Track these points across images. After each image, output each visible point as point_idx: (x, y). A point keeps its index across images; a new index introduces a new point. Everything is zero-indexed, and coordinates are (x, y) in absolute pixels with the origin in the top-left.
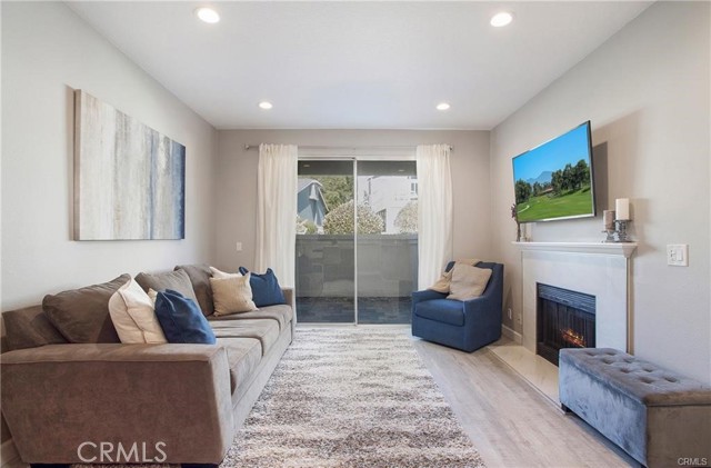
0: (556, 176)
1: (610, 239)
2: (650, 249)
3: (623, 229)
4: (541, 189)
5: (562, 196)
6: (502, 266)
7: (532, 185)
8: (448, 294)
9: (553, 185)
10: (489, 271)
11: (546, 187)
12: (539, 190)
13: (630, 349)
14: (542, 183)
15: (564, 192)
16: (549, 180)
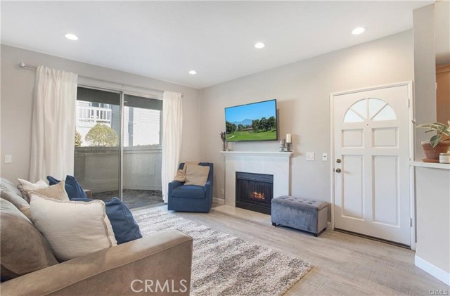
0: (255, 123)
1: (283, 150)
2: (299, 154)
3: (288, 147)
4: (244, 128)
5: (258, 132)
6: (212, 164)
7: (237, 125)
8: (184, 182)
9: (253, 126)
10: (208, 167)
11: (247, 127)
12: (241, 128)
13: (290, 195)
14: (244, 125)
15: (260, 130)
16: (251, 124)
